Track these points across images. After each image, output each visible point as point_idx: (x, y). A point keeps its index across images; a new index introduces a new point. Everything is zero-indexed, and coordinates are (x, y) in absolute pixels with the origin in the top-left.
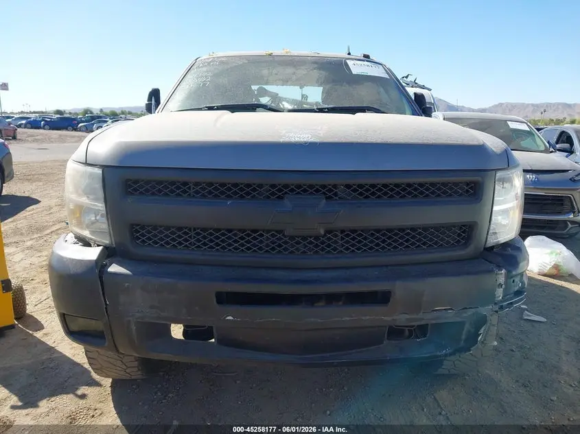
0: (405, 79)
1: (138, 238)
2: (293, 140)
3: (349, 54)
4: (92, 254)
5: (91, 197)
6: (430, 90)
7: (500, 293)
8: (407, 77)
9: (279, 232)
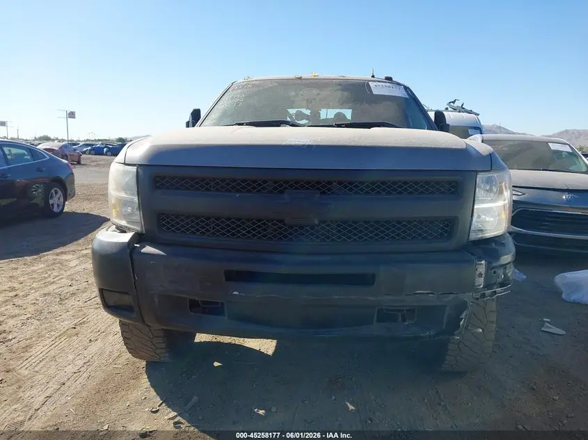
0: (452, 104)
1: (164, 225)
2: (293, 143)
3: (373, 76)
4: (126, 238)
5: (128, 192)
6: (478, 115)
7: (480, 282)
8: (454, 102)
9: (280, 221)
